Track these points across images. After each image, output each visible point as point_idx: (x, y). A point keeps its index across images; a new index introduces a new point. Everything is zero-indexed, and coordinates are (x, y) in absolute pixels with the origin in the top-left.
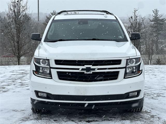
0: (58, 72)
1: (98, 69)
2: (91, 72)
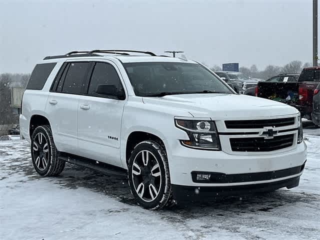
0: (231, 139)
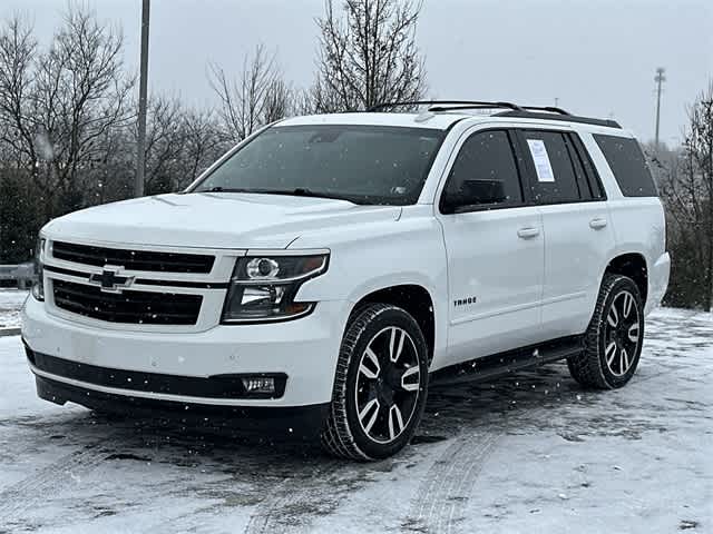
1: (139, 282)
2: (117, 290)
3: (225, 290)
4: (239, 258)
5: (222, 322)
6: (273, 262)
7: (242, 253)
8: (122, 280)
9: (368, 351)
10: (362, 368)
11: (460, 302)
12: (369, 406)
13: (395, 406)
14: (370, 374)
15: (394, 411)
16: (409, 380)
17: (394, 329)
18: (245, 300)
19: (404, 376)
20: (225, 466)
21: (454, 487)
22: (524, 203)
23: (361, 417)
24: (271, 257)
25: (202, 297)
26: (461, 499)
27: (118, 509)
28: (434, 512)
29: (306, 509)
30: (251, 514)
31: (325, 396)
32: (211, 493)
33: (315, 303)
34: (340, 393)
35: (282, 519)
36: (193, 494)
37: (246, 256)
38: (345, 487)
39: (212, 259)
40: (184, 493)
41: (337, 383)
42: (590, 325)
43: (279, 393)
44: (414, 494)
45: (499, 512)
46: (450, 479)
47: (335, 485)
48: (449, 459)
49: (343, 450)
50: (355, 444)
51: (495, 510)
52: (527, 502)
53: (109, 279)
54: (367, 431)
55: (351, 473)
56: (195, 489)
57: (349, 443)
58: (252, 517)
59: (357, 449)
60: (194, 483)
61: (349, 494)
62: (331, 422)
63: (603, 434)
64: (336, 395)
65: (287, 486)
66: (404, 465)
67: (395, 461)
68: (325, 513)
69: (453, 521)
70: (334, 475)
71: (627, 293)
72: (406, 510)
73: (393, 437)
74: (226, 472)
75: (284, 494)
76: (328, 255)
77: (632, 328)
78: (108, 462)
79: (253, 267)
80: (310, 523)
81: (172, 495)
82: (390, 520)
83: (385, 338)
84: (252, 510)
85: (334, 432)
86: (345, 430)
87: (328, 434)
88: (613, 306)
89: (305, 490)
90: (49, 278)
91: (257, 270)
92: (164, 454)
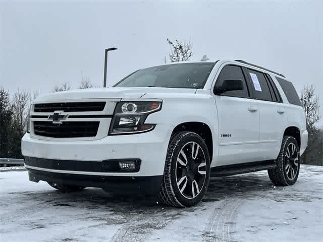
3: (111, 118)
4: (118, 103)
5: (109, 134)
6: (134, 105)
7: (119, 100)
8: (62, 117)
9: (182, 152)
10: (179, 160)
11: (224, 135)
12: (182, 179)
13: (195, 181)
14: (183, 164)
15: (194, 183)
16: (201, 169)
17: (194, 143)
18: (121, 123)
19: (199, 166)
20: (111, 209)
21: (227, 218)
22: (249, 97)
23: (178, 184)
24: (133, 102)
25: (99, 122)
26: (232, 223)
27: (47, 225)
28: (218, 229)
29: (149, 226)
30: (119, 228)
31: (161, 172)
32: (100, 219)
33: (155, 125)
34: (168, 171)
35: (135, 231)
36: (91, 219)
37: (121, 102)
38: (171, 217)
39: (104, 103)
40: (86, 219)
41: (166, 166)
42: (279, 156)
43: (137, 170)
44: (207, 221)
45: (254, 229)
46: (224, 215)
47: (166, 217)
48: (222, 208)
49: (170, 201)
50: (175, 198)
51: (252, 228)
52: (268, 225)
53: (57, 117)
54: (181, 191)
55: (174, 212)
56: (92, 217)
57: (173, 197)
58: (119, 230)
59: (177, 201)
60: (93, 215)
61: (173, 221)
62: (164, 186)
63: (292, 200)
64: (166, 172)
65: (141, 216)
66: (200, 209)
67: (196, 208)
68: (160, 228)
69: (230, 233)
70: (165, 213)
71: (293, 144)
72: (204, 228)
73: (194, 196)
74: (111, 211)
75: (138, 220)
76: (162, 102)
77: (295, 160)
78: (54, 207)
79: (124, 107)
80: (150, 233)
81: (79, 220)
82: (195, 232)
83: (189, 146)
84: (120, 226)
85: (165, 192)
86: (171, 190)
87: (162, 193)
88: (288, 149)
89: (150, 218)
90: (32, 121)
91: (127, 109)
92: (83, 204)
